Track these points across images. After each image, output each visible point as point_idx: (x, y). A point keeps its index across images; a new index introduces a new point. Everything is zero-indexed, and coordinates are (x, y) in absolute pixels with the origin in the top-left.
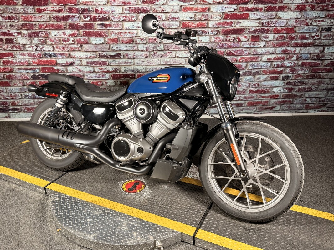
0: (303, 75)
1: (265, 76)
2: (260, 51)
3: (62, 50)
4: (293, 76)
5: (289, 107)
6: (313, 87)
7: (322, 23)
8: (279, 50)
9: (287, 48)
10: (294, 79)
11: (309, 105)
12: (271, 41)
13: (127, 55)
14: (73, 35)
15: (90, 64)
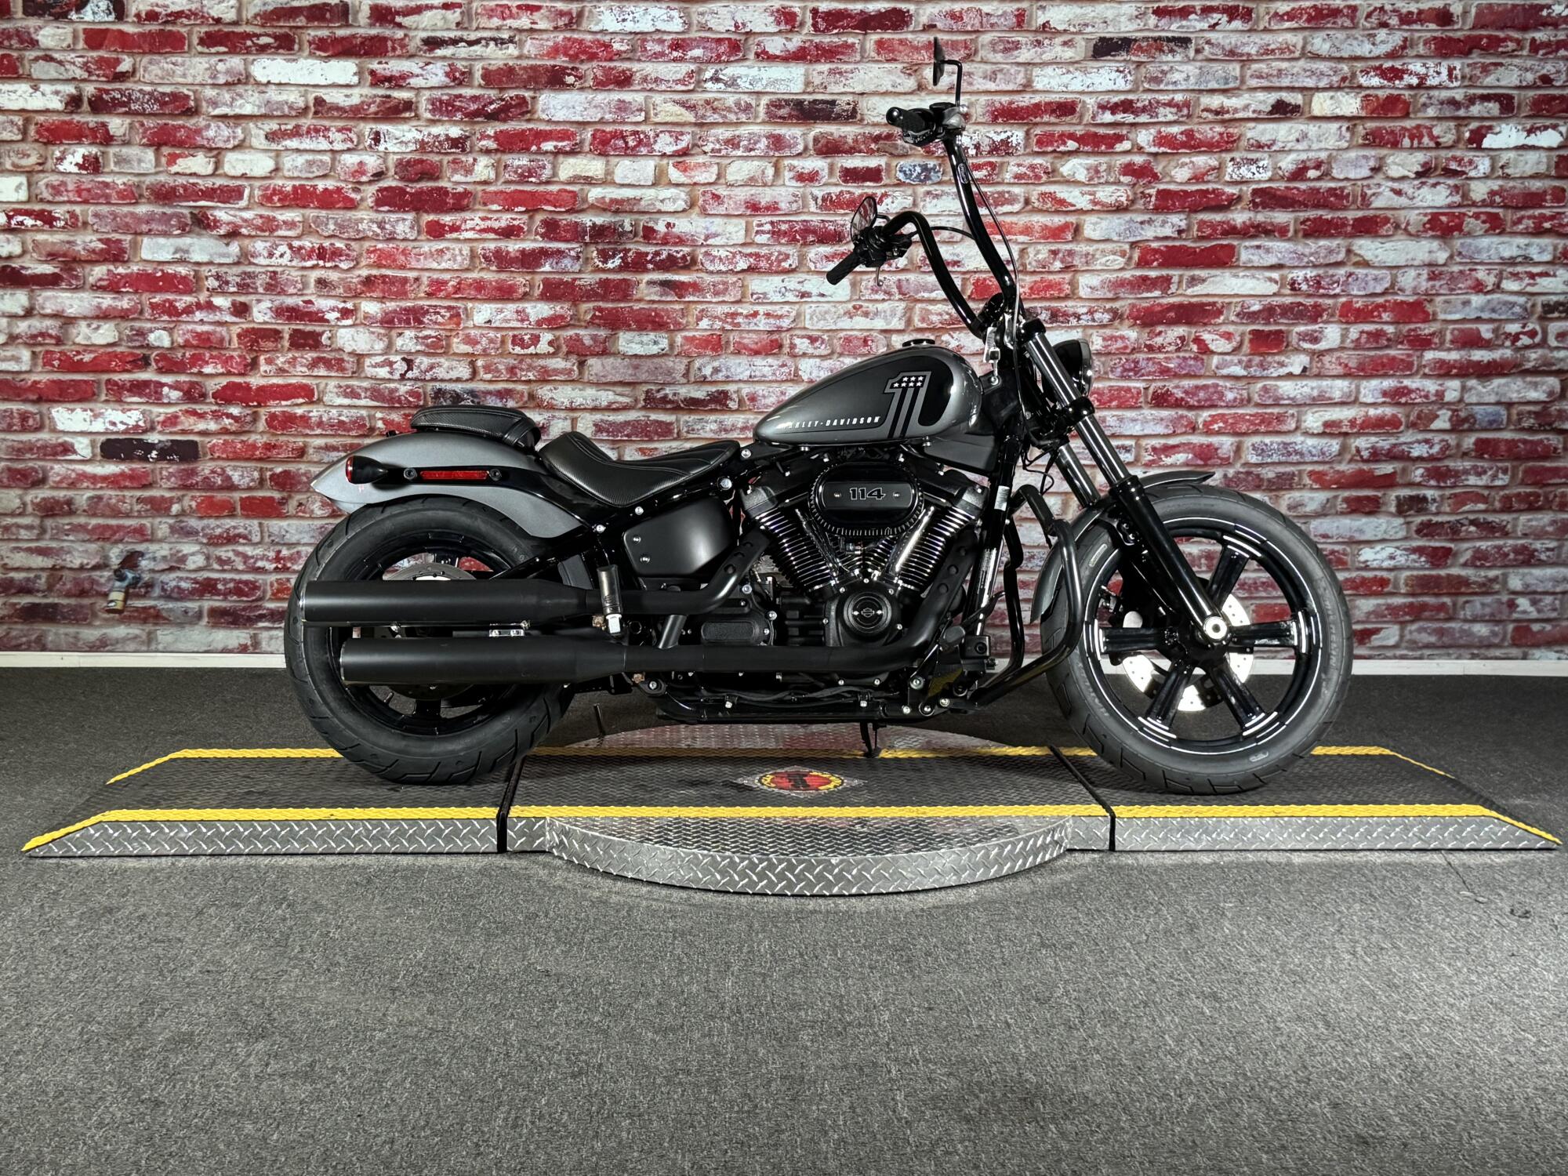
0: (1486, 493)
1: (1321, 496)
2: (1287, 388)
3: (505, 376)
4: (1442, 497)
5: (1441, 632)
6: (1538, 545)
7: (1544, 284)
8: (1371, 389)
9: (1407, 382)
10: (1448, 509)
11: (1528, 629)
12: (1330, 351)
13: (753, 398)
14: (553, 323)
15: (608, 431)
